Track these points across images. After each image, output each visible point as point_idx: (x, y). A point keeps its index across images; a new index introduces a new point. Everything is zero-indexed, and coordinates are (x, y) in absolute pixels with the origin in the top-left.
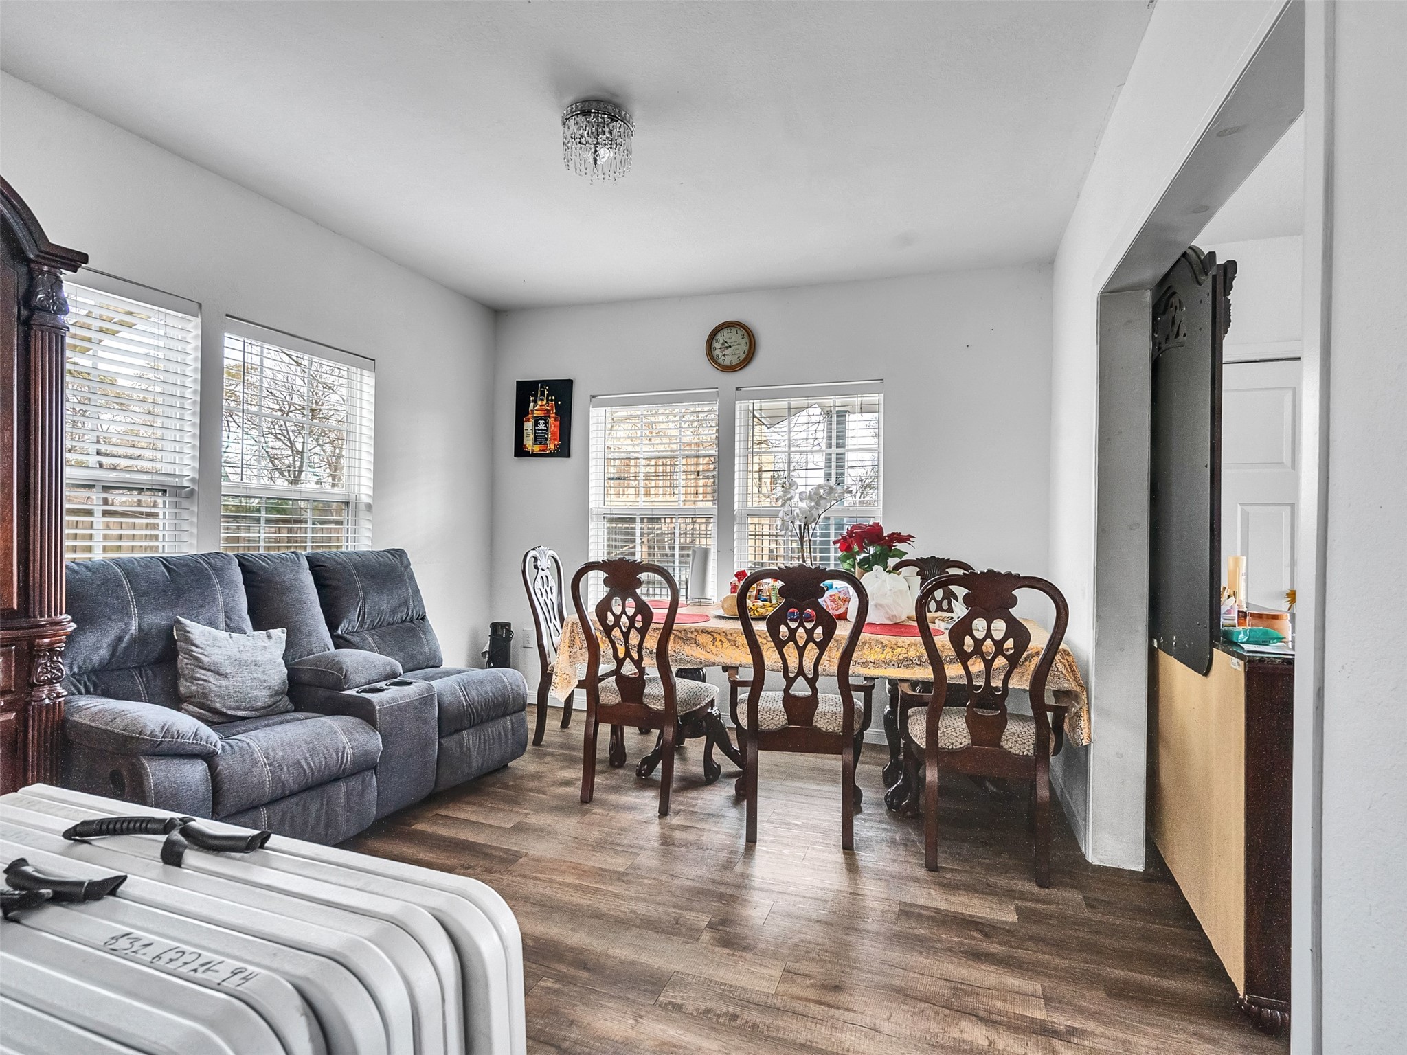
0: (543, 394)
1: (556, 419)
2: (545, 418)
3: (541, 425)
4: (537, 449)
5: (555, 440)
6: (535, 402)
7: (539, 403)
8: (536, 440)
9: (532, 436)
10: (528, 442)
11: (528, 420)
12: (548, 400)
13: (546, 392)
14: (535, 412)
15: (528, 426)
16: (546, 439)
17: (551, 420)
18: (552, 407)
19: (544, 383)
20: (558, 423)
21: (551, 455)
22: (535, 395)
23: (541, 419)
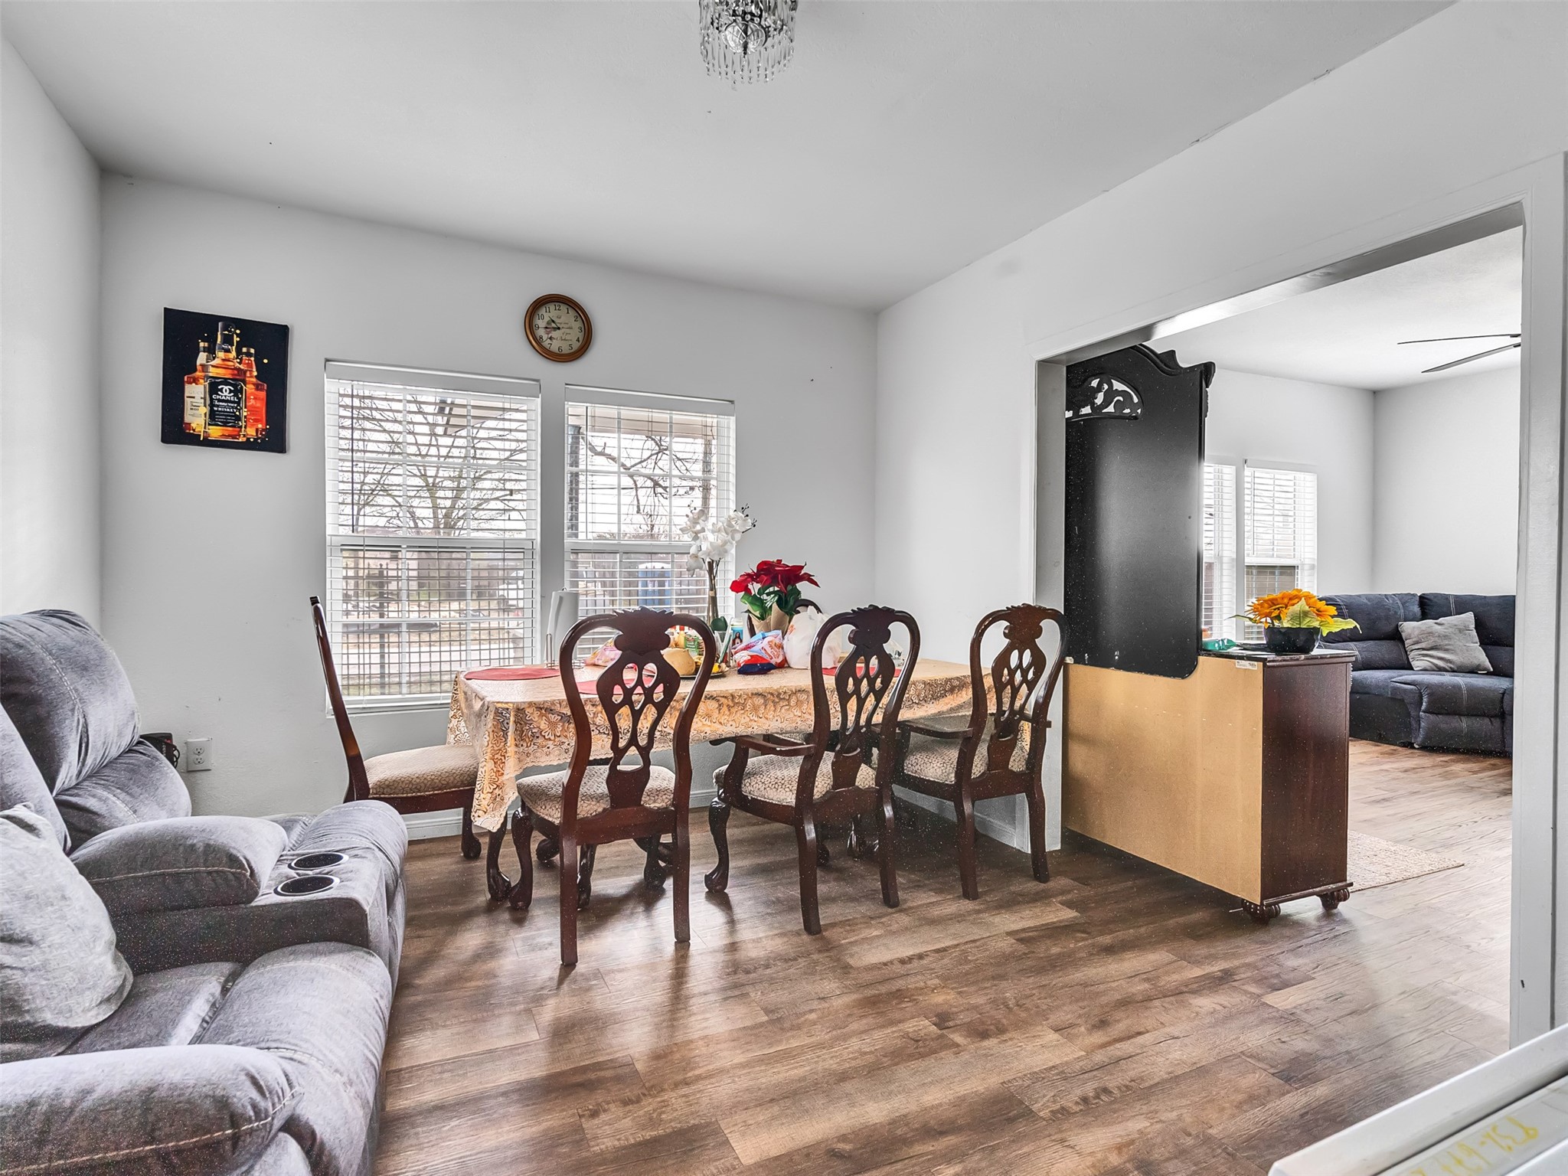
0: (228, 340)
1: (258, 387)
2: (236, 382)
3: (226, 392)
4: (215, 432)
5: (256, 421)
6: (211, 351)
7: (221, 355)
8: (213, 417)
9: (204, 410)
10: (196, 417)
11: (195, 381)
12: (239, 352)
13: (236, 339)
14: (211, 369)
15: (195, 393)
16: (238, 418)
17: (249, 388)
18: (249, 365)
19: (231, 322)
20: (263, 394)
21: (248, 445)
22: (212, 340)
23: (225, 382)
